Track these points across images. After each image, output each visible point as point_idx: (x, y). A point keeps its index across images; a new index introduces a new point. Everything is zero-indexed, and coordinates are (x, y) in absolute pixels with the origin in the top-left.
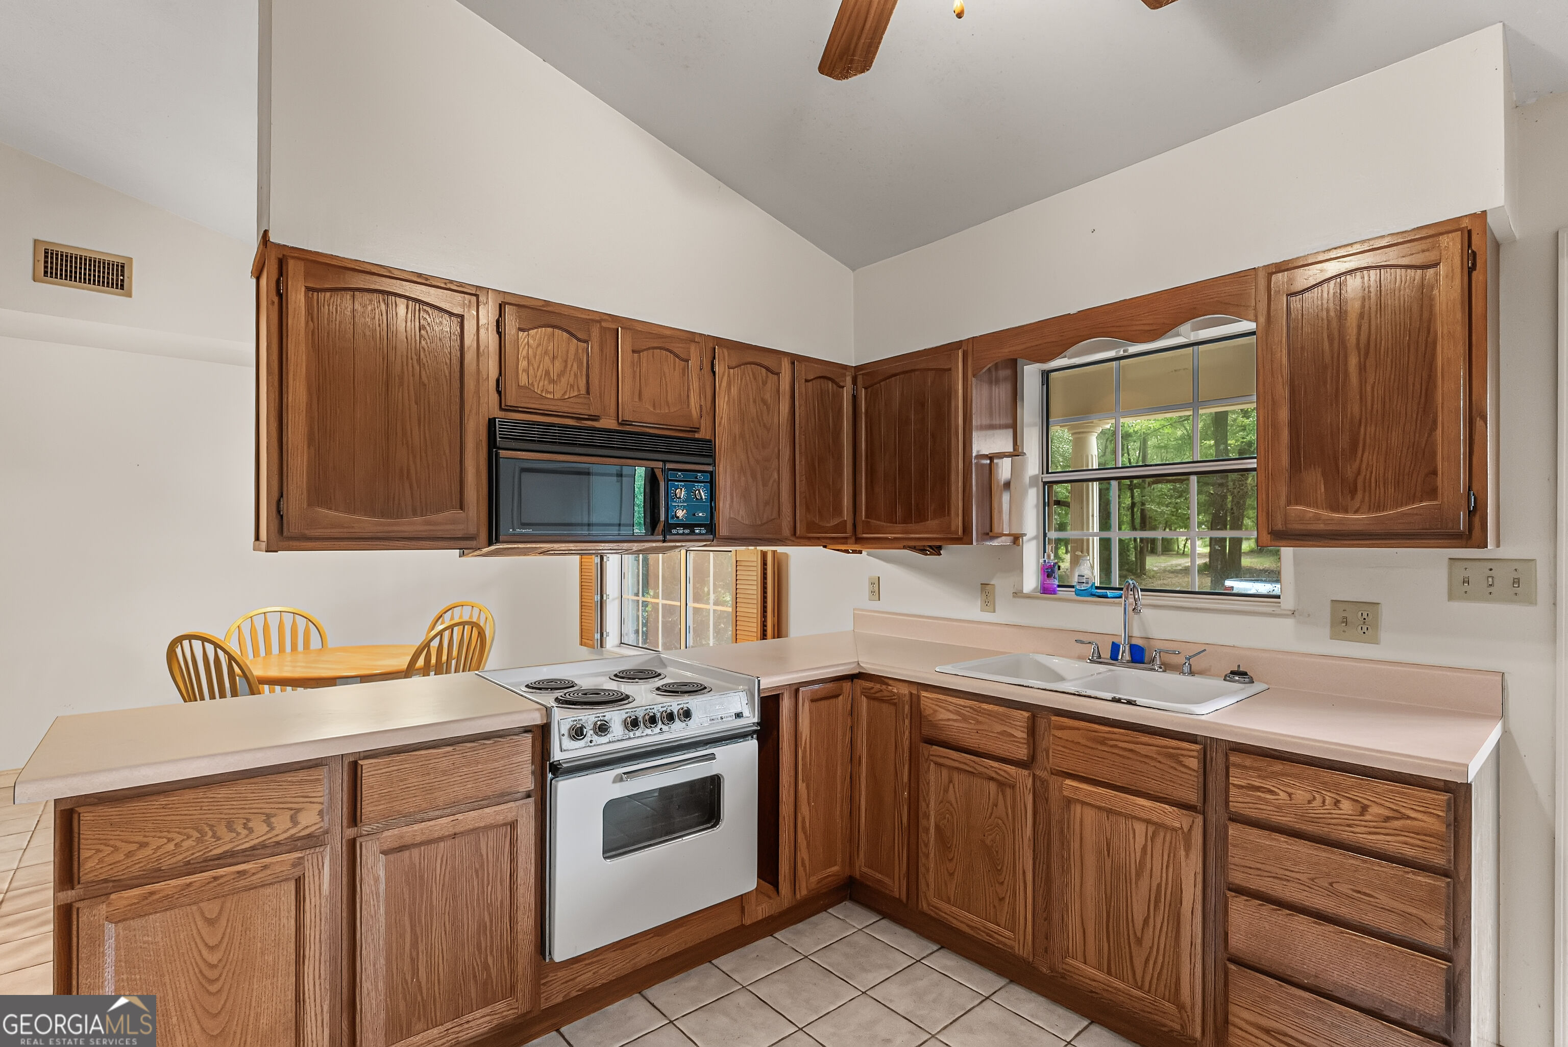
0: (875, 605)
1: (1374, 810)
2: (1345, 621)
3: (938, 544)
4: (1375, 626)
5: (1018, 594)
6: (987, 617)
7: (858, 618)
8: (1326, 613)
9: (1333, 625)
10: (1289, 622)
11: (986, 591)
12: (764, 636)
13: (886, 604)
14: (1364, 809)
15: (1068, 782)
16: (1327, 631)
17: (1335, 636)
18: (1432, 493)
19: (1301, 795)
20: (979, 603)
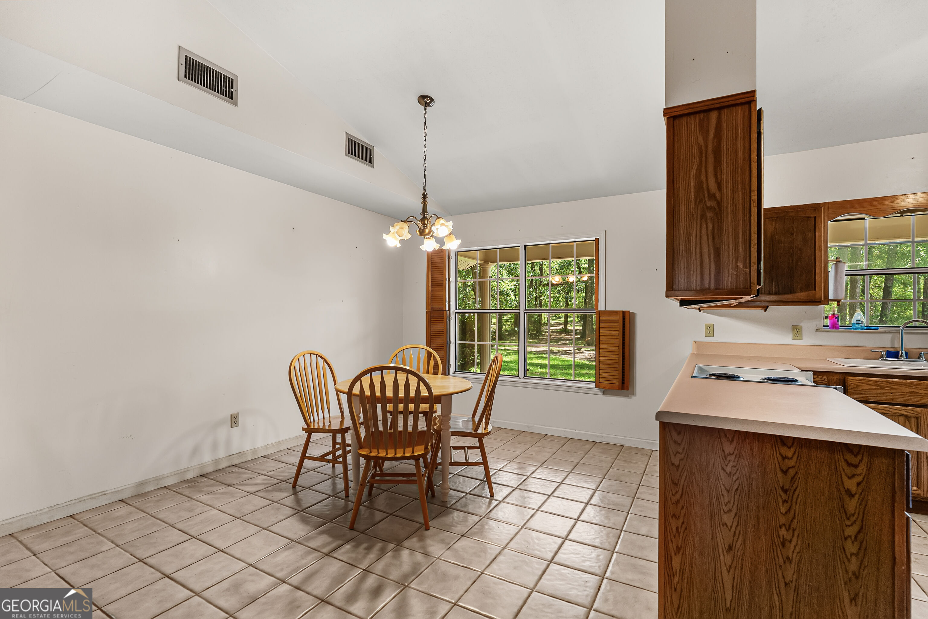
0: (710, 339)
5: (819, 330)
7: (698, 346)
11: (797, 330)
20: (791, 335)
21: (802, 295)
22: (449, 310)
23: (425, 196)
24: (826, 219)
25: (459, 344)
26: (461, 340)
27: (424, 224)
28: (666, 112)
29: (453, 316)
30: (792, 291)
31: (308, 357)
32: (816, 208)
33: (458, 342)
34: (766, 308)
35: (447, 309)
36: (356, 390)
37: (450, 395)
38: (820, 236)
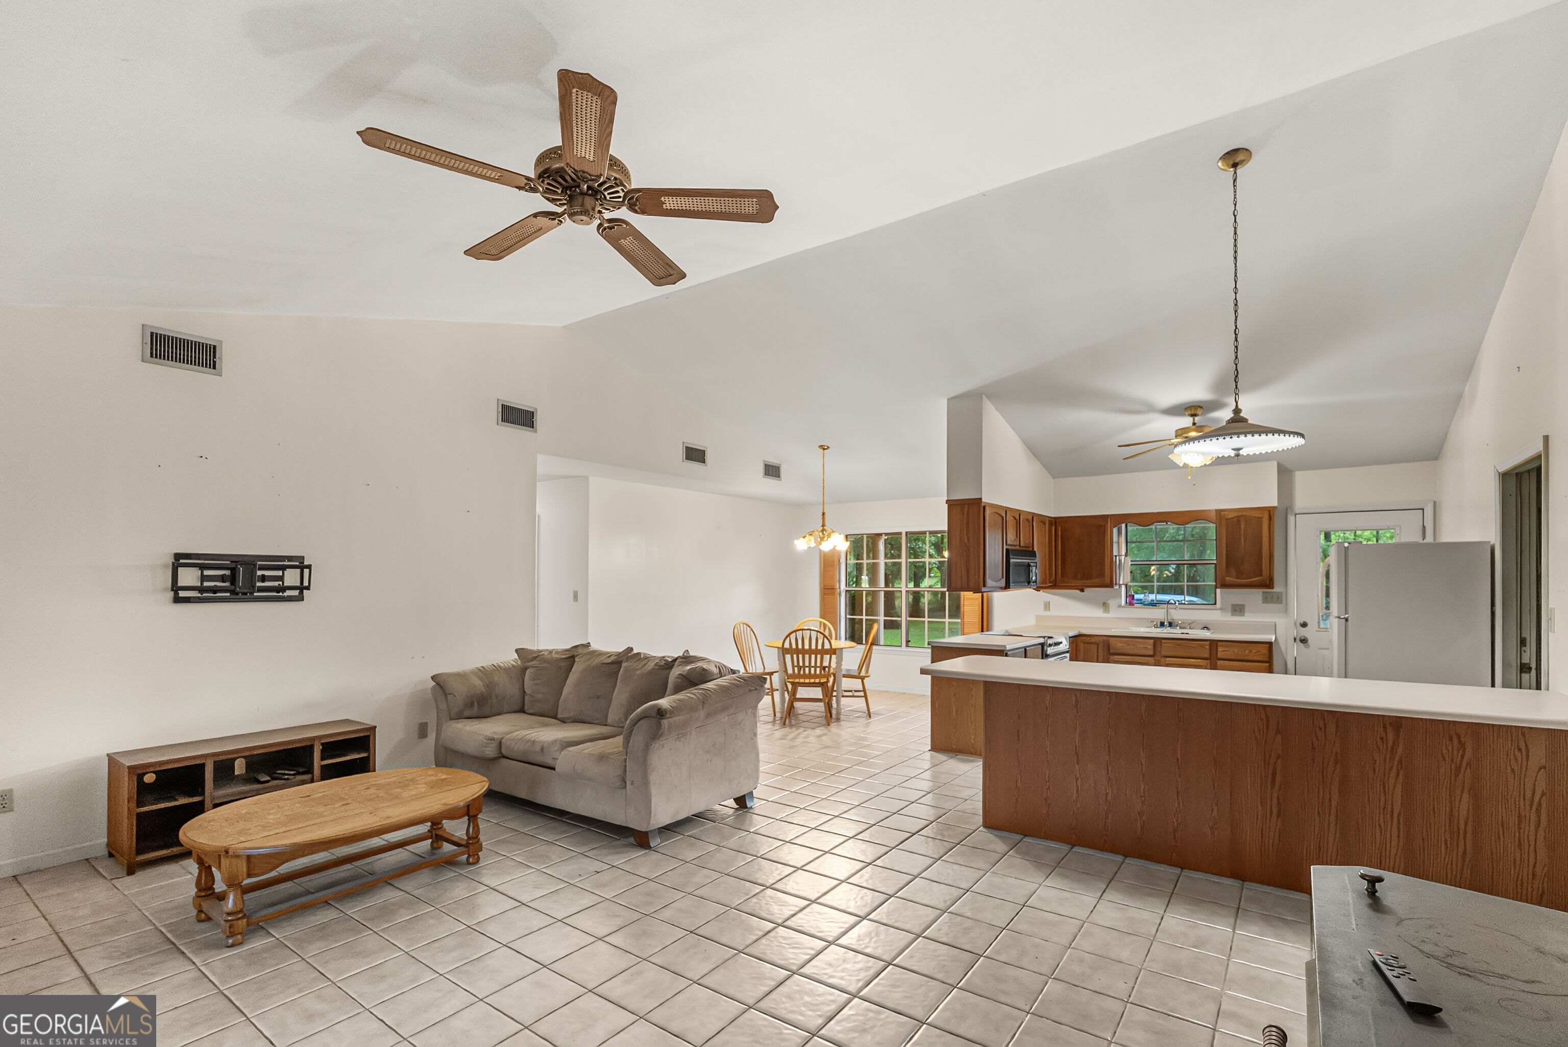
0: (1047, 613)
1: (1253, 651)
2: (1235, 610)
3: (1082, 587)
4: (1244, 612)
5: (1120, 606)
6: (1106, 615)
7: (1038, 618)
8: (1230, 608)
9: (1232, 611)
10: (1219, 612)
11: (1105, 606)
12: (982, 631)
13: (1053, 612)
14: (1251, 652)
15: (1168, 659)
16: (1230, 614)
17: (1232, 615)
18: (1261, 575)
19: (1236, 650)
20: (1102, 610)
21: (1097, 581)
22: (839, 588)
23: (824, 514)
24: (1112, 527)
25: (850, 619)
26: (852, 615)
27: (823, 534)
28: (947, 501)
29: (843, 594)
30: (1090, 578)
31: (741, 625)
32: (1105, 517)
33: (848, 616)
34: (1082, 590)
35: (838, 587)
36: (787, 645)
37: (842, 649)
38: (1108, 538)
